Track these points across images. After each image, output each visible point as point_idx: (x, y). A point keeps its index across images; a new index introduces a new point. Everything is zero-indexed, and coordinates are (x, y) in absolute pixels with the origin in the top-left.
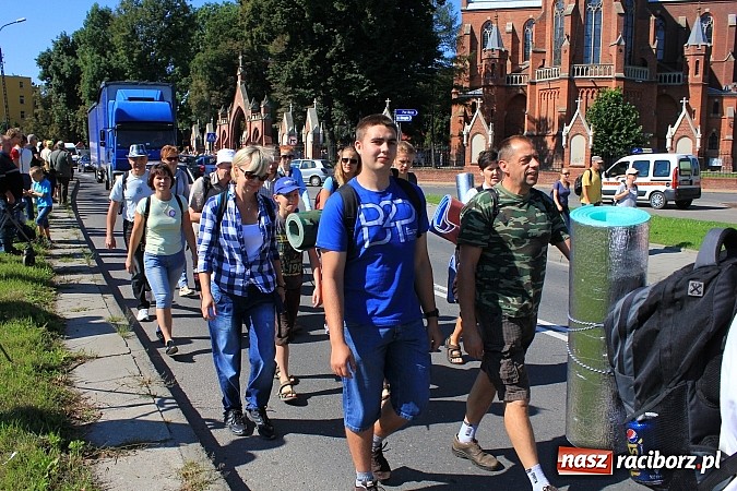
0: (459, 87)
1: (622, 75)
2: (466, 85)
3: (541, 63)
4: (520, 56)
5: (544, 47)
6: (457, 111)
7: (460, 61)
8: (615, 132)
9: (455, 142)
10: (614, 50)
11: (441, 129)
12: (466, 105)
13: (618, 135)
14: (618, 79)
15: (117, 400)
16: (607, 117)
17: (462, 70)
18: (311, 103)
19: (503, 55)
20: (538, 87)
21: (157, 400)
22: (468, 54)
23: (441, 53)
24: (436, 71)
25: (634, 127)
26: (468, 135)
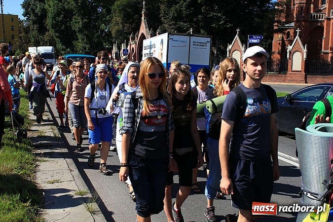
2: (284, 20)
4: (320, 1)
6: (277, 37)
7: (280, 5)
9: (276, 57)
12: (284, 33)
17: (282, 11)
26: (290, 53)
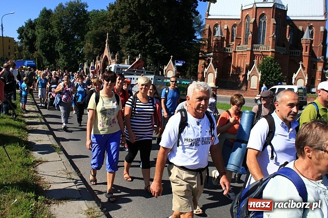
0: (203, 52)
1: (274, 50)
2: (206, 51)
3: (239, 43)
4: (230, 40)
5: (240, 36)
6: (201, 62)
7: (204, 41)
8: (270, 75)
9: (200, 76)
10: (271, 40)
11: (194, 70)
12: (205, 60)
13: (272, 76)
14: (272, 52)
15: (57, 180)
16: (267, 68)
17: (205, 45)
18: (137, 56)
19: (223, 39)
20: (237, 54)
21: (74, 181)
22: (207, 38)
23: (196, 36)
24: (193, 44)
25: (278, 73)
26: (206, 73)
